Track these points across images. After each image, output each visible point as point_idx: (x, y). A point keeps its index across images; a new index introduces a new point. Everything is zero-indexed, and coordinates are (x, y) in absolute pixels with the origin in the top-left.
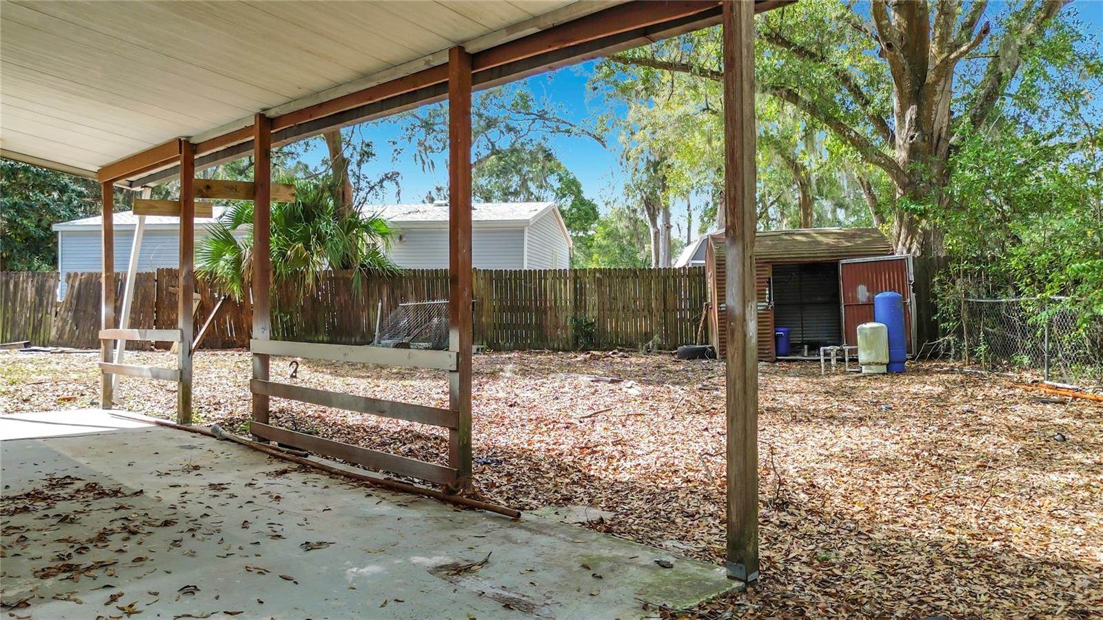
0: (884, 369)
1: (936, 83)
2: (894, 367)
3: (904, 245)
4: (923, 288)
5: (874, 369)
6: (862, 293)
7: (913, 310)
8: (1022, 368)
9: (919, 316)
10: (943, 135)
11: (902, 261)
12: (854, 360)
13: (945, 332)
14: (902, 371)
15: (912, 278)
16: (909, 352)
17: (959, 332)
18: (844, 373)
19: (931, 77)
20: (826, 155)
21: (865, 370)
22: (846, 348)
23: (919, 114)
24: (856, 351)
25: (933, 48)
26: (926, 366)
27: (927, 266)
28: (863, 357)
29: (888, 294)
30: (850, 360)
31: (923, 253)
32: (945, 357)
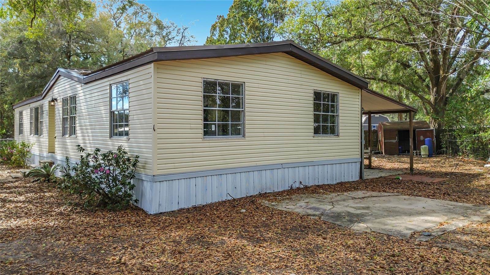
0: (427, 156)
1: (442, 82)
2: (430, 156)
3: (433, 124)
4: (437, 137)
5: (425, 156)
6: (422, 138)
7: (435, 142)
8: (460, 156)
9: (437, 143)
10: (444, 95)
11: (432, 130)
12: (420, 155)
13: (443, 148)
14: (432, 157)
15: (435, 134)
16: (434, 152)
17: (446, 148)
18: (418, 157)
19: (440, 80)
20: (411, 100)
21: (423, 156)
22: (418, 151)
23: (437, 90)
24: (420, 152)
25: (441, 72)
26: (438, 156)
27: (439, 131)
28: (422, 153)
29: (428, 139)
30: (419, 155)
31: (438, 126)
32: (443, 154)
